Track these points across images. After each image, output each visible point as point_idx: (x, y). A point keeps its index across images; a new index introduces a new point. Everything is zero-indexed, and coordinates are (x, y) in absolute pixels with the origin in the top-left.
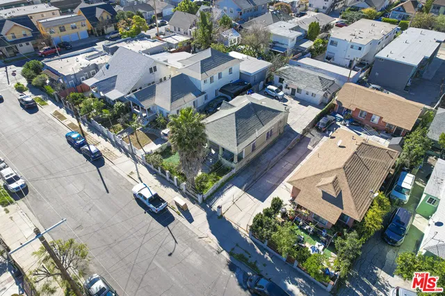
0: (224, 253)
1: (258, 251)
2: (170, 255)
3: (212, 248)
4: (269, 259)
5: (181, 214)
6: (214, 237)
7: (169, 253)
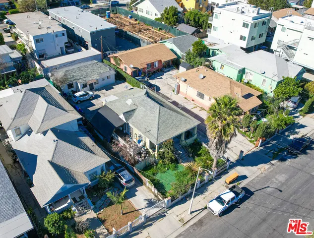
0: (273, 162)
1: (269, 145)
2: (281, 191)
3: (270, 168)
4: (274, 142)
5: (240, 182)
6: (260, 166)
7: (279, 192)
